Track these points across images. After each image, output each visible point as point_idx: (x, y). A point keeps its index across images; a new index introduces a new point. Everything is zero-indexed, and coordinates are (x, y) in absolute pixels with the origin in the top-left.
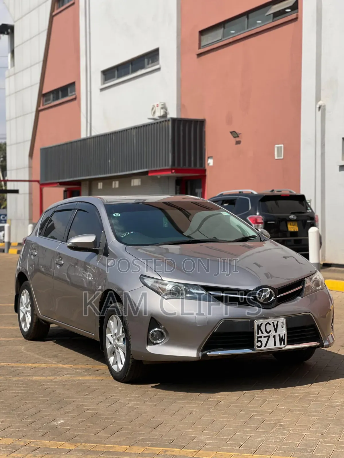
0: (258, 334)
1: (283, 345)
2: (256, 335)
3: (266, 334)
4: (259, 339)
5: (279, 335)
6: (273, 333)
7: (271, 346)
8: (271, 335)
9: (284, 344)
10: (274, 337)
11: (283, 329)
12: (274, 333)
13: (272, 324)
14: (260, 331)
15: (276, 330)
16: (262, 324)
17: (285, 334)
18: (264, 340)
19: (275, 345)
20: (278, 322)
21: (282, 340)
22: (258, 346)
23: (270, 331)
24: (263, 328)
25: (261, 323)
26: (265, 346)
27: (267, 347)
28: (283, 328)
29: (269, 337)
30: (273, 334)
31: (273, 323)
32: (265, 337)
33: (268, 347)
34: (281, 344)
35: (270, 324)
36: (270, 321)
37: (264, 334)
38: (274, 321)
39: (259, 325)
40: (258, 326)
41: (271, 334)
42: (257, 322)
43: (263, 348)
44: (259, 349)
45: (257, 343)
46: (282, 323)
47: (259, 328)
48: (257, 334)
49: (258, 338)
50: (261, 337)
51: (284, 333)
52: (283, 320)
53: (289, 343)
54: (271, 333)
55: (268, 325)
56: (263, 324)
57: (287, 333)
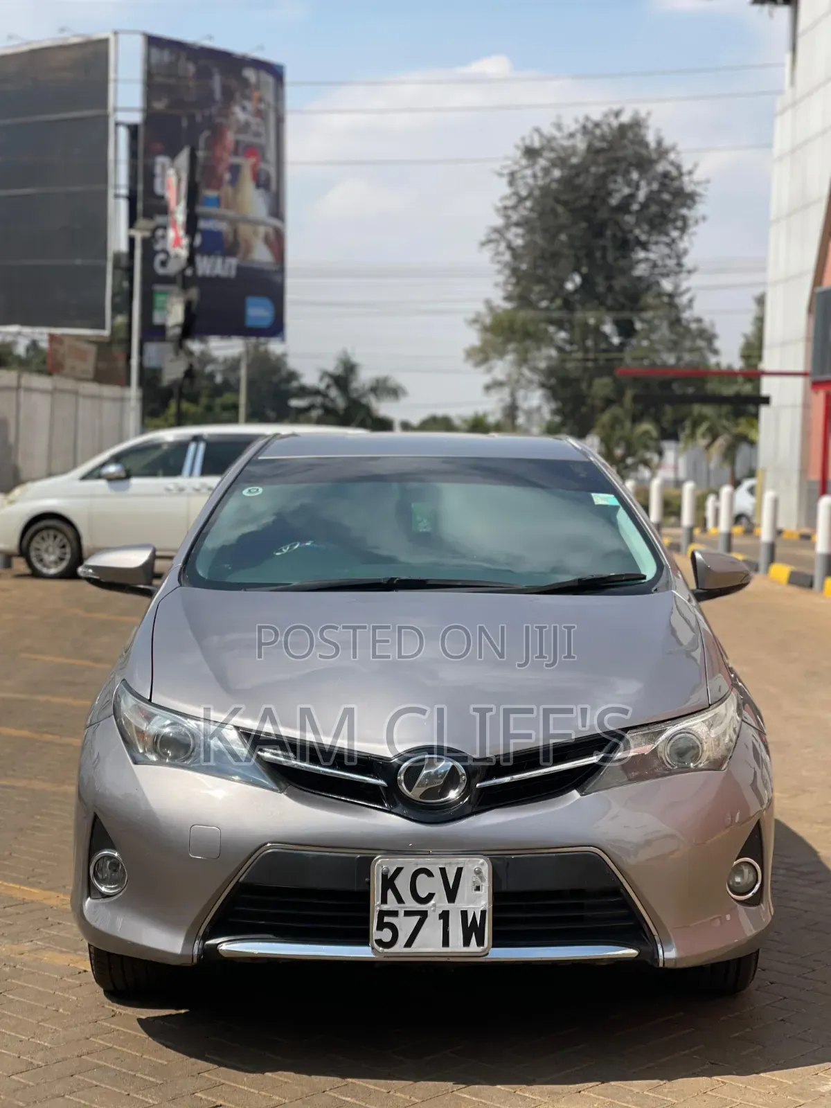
0: (384, 901)
1: (473, 947)
2: (376, 905)
3: (412, 905)
4: (386, 919)
5: (464, 914)
6: (440, 903)
7: (429, 944)
8: (434, 911)
9: (480, 942)
10: (445, 916)
11: (478, 892)
12: (446, 905)
13: (437, 873)
14: (390, 893)
15: (452, 895)
16: (399, 870)
17: (483, 913)
18: (406, 926)
19: (446, 943)
20: (460, 870)
21: (472, 930)
22: (380, 942)
23: (431, 896)
24: (402, 883)
25: (395, 868)
26: (409, 944)
27: (416, 948)
28: (478, 889)
29: (424, 915)
30: (440, 907)
31: (443, 871)
32: (408, 913)
33: (419, 947)
34: (467, 943)
35: (430, 874)
36: (433, 864)
37: (406, 905)
38: (446, 864)
39: (388, 871)
40: (384, 876)
41: (434, 905)
42: (382, 865)
43: (399, 948)
44: (386, 950)
45: (379, 932)
46: (478, 873)
47: (389, 882)
48: (379, 902)
49: (382, 914)
50: (395, 914)
51: (482, 909)
52: (482, 864)
53: (500, 940)
54: (432, 902)
55: (422, 878)
56: (403, 871)
57: (496, 908)
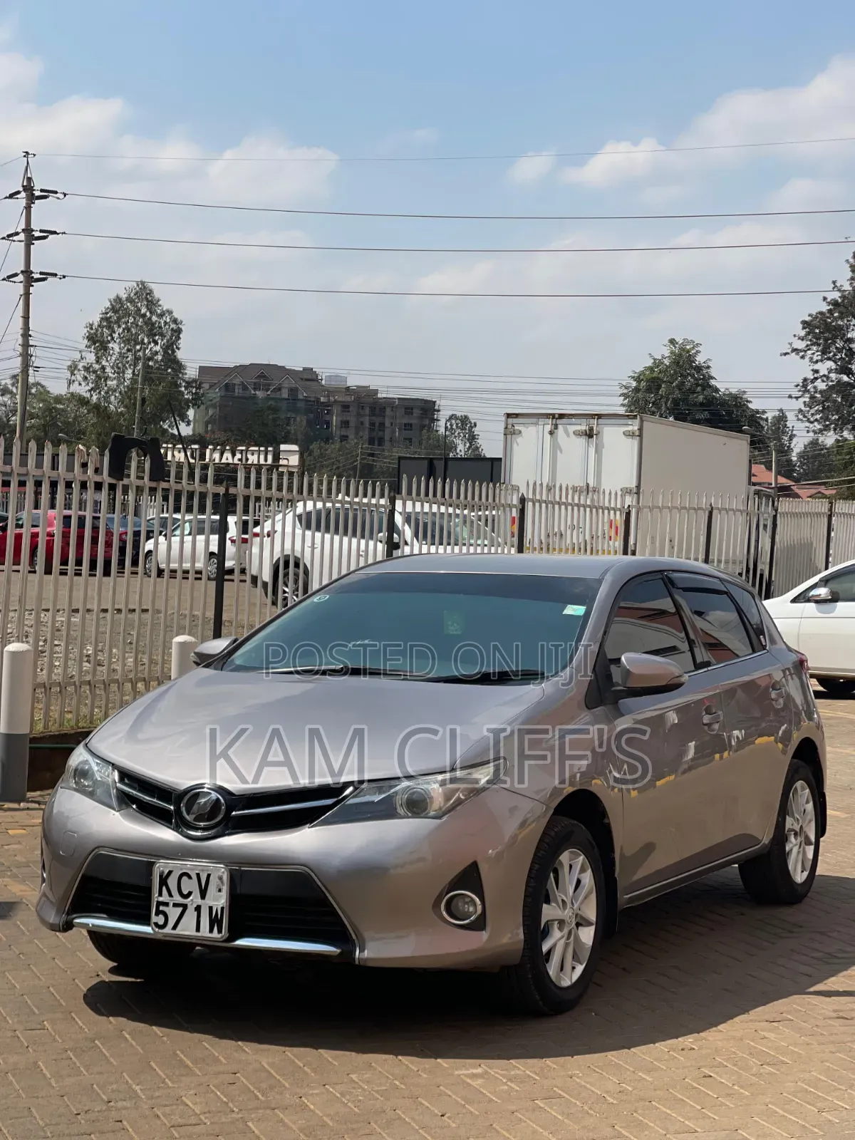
0: (160, 894)
2: (156, 898)
3: (178, 899)
4: (161, 908)
5: (211, 908)
6: (195, 899)
7: (187, 929)
9: (220, 931)
10: (198, 909)
11: (220, 893)
12: (199, 901)
13: (194, 877)
14: (164, 888)
15: (203, 894)
16: (170, 872)
18: (173, 913)
19: (198, 929)
20: (209, 875)
21: (215, 921)
22: (156, 924)
23: (190, 894)
24: (172, 882)
25: (168, 871)
26: (175, 927)
27: (179, 931)
28: (220, 890)
29: (185, 907)
30: (196, 902)
31: (198, 875)
32: (175, 905)
33: (182, 930)
34: (211, 931)
35: (190, 877)
36: (192, 869)
37: (174, 898)
38: (200, 870)
39: (163, 872)
40: (161, 876)
41: (192, 900)
43: (168, 930)
44: (160, 931)
45: (157, 917)
46: (221, 878)
47: (164, 881)
48: (157, 895)
49: (159, 904)
50: (166, 904)
51: (221, 906)
52: (223, 872)
55: (185, 878)
56: (173, 873)
